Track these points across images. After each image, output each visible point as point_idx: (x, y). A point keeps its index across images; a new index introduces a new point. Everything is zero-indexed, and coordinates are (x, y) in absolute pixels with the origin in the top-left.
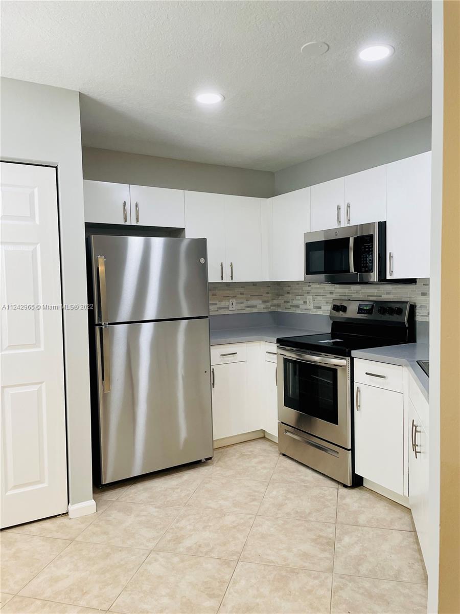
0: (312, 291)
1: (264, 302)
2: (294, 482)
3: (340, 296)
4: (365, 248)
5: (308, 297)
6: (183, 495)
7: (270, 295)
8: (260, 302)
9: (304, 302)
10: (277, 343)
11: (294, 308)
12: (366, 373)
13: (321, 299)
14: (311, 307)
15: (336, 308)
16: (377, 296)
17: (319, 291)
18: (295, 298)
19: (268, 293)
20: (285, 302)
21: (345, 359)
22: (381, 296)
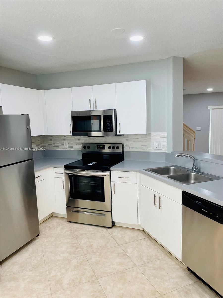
0: (67, 139)
1: (37, 145)
2: (87, 233)
3: (84, 141)
4: (108, 121)
5: (65, 142)
6: (38, 259)
7: (40, 141)
8: (36, 145)
9: (62, 145)
10: (64, 168)
11: (55, 148)
12: (119, 177)
13: (73, 143)
14: (67, 147)
15: (84, 147)
16: (104, 141)
17: (72, 139)
18: (56, 142)
19: (39, 140)
20: (49, 144)
21: (108, 172)
22: (106, 141)
